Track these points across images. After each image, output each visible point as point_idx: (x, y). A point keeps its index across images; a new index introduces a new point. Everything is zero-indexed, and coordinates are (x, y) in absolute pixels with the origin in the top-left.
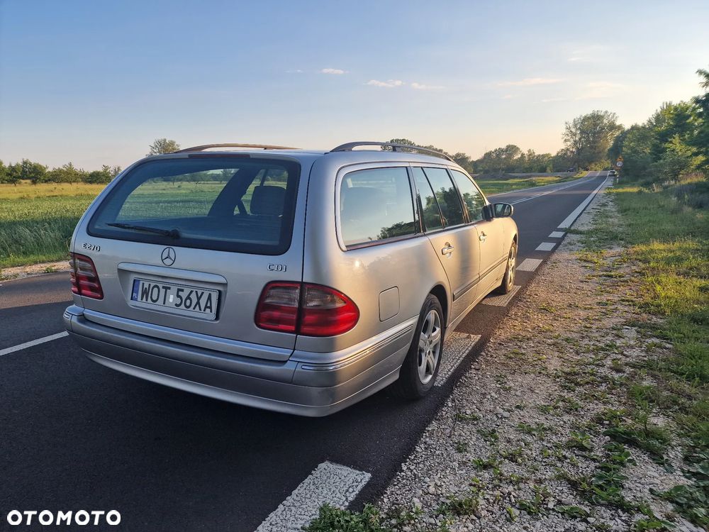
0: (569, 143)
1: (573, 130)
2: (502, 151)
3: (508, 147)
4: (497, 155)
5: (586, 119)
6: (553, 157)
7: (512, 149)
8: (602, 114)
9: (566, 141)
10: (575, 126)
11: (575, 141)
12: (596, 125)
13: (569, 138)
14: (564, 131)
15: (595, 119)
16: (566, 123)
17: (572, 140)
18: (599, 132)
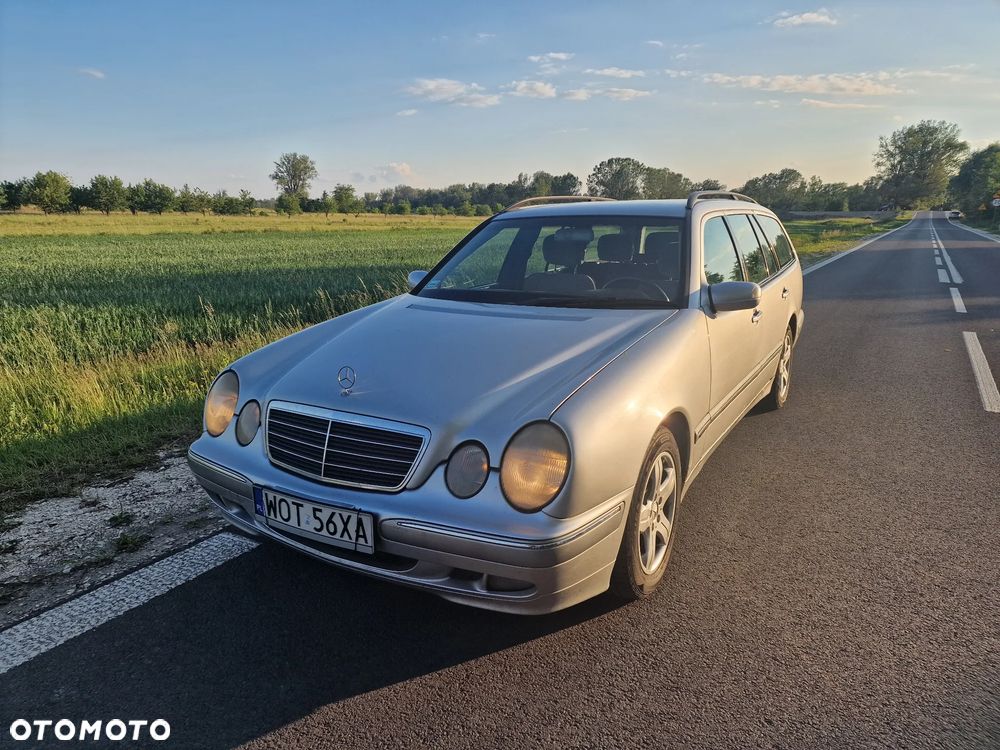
0: (883, 168)
1: (891, 149)
2: (774, 178)
3: (784, 172)
4: (766, 184)
5: (911, 133)
6: (849, 189)
7: (790, 175)
8: (936, 125)
9: (878, 164)
10: (894, 142)
11: (893, 165)
12: (925, 143)
13: (884, 160)
14: (877, 149)
15: (924, 133)
16: (881, 138)
17: (888, 163)
18: (930, 153)
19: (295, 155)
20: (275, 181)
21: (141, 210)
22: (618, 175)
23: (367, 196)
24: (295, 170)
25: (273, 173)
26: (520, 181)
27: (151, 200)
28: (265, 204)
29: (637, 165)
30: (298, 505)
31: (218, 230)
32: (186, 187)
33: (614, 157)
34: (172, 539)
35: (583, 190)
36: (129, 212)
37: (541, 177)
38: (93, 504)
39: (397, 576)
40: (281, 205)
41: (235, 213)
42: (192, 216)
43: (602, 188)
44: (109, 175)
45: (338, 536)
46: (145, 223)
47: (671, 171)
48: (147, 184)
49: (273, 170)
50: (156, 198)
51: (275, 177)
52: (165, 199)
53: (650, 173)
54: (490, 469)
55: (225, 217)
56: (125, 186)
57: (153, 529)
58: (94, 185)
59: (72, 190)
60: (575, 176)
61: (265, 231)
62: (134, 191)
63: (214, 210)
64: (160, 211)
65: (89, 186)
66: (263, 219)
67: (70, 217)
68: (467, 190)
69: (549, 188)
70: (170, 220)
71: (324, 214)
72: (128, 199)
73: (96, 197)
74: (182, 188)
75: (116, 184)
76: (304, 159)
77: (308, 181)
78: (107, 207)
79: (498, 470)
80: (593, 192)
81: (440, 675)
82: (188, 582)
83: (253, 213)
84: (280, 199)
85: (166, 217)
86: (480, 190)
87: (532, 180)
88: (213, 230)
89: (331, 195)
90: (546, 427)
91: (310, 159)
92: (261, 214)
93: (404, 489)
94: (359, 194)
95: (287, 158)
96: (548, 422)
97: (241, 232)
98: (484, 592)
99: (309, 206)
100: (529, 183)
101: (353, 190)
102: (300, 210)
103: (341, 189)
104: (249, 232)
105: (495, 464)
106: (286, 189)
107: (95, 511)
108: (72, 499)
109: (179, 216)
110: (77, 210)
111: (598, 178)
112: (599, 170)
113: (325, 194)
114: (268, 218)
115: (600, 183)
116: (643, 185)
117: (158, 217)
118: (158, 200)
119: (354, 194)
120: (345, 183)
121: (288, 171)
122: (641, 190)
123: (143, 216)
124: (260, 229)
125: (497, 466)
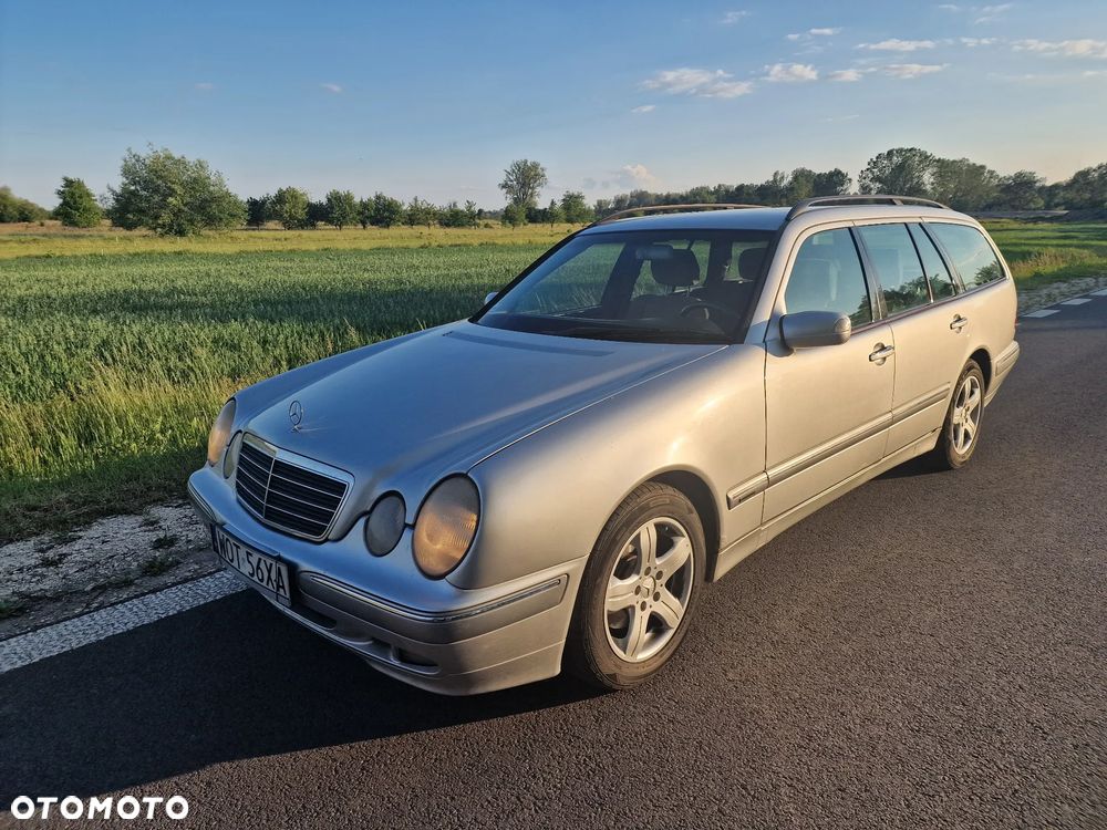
4: (1102, 175)
19: (526, 162)
20: (505, 190)
21: (372, 224)
22: (901, 169)
23: (600, 203)
24: (525, 178)
25: (502, 182)
26: (775, 180)
27: (381, 214)
28: (494, 215)
29: (925, 157)
30: (238, 547)
31: (434, 244)
32: (416, 200)
33: (896, 147)
34: (197, 567)
35: (853, 189)
36: (360, 226)
37: (801, 175)
38: (152, 524)
39: (326, 633)
40: (508, 217)
41: (461, 225)
42: (417, 229)
43: (878, 185)
44: (342, 191)
45: (264, 584)
46: (372, 237)
47: (972, 161)
48: (378, 197)
49: (502, 178)
50: (384, 211)
51: (504, 186)
52: (393, 212)
53: (942, 165)
54: (406, 525)
55: (448, 230)
56: (357, 200)
57: (186, 555)
58: (329, 200)
59: (310, 205)
60: (844, 171)
61: (482, 244)
62: (364, 205)
63: (441, 224)
64: (388, 226)
65: (324, 201)
66: (486, 231)
67: (305, 233)
68: (712, 193)
69: (810, 186)
70: (397, 235)
71: (549, 225)
72: (359, 213)
73: (331, 212)
74: (412, 201)
75: (348, 198)
76: (535, 166)
77: (538, 189)
78: (339, 222)
79: (413, 527)
80: (865, 189)
81: (351, 747)
82: (180, 613)
83: (478, 225)
84: (507, 210)
85: (394, 231)
86: (727, 191)
87: (790, 178)
88: (430, 244)
89: (559, 204)
90: (462, 481)
91: (541, 166)
92: (486, 226)
93: (327, 540)
94: (590, 202)
95: (518, 165)
96: (465, 476)
97: (456, 246)
98: (397, 663)
99: (537, 217)
100: (785, 182)
101: (582, 197)
102: (526, 221)
103: (571, 197)
104: (465, 245)
105: (410, 520)
106: (515, 199)
107: (149, 531)
108: (137, 517)
109: (405, 230)
110: (314, 226)
111: (873, 173)
112: (874, 164)
113: (553, 203)
114: (491, 230)
115: (876, 179)
116: (932, 180)
117: (385, 232)
118: (386, 214)
119: (585, 202)
120: (574, 191)
121: (517, 179)
122: (929, 187)
123: (373, 230)
124: (476, 242)
125: (411, 523)
